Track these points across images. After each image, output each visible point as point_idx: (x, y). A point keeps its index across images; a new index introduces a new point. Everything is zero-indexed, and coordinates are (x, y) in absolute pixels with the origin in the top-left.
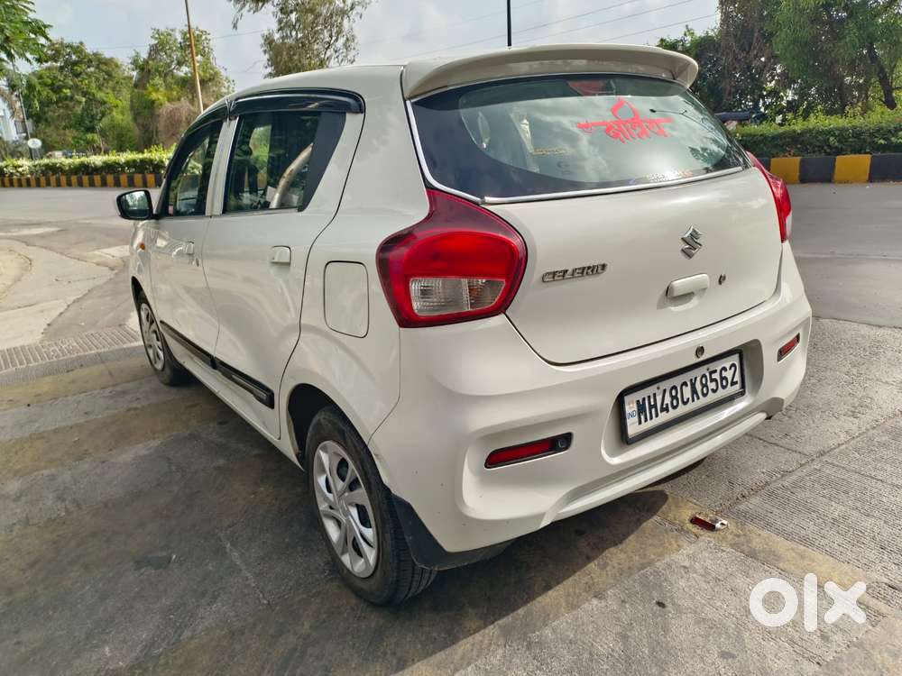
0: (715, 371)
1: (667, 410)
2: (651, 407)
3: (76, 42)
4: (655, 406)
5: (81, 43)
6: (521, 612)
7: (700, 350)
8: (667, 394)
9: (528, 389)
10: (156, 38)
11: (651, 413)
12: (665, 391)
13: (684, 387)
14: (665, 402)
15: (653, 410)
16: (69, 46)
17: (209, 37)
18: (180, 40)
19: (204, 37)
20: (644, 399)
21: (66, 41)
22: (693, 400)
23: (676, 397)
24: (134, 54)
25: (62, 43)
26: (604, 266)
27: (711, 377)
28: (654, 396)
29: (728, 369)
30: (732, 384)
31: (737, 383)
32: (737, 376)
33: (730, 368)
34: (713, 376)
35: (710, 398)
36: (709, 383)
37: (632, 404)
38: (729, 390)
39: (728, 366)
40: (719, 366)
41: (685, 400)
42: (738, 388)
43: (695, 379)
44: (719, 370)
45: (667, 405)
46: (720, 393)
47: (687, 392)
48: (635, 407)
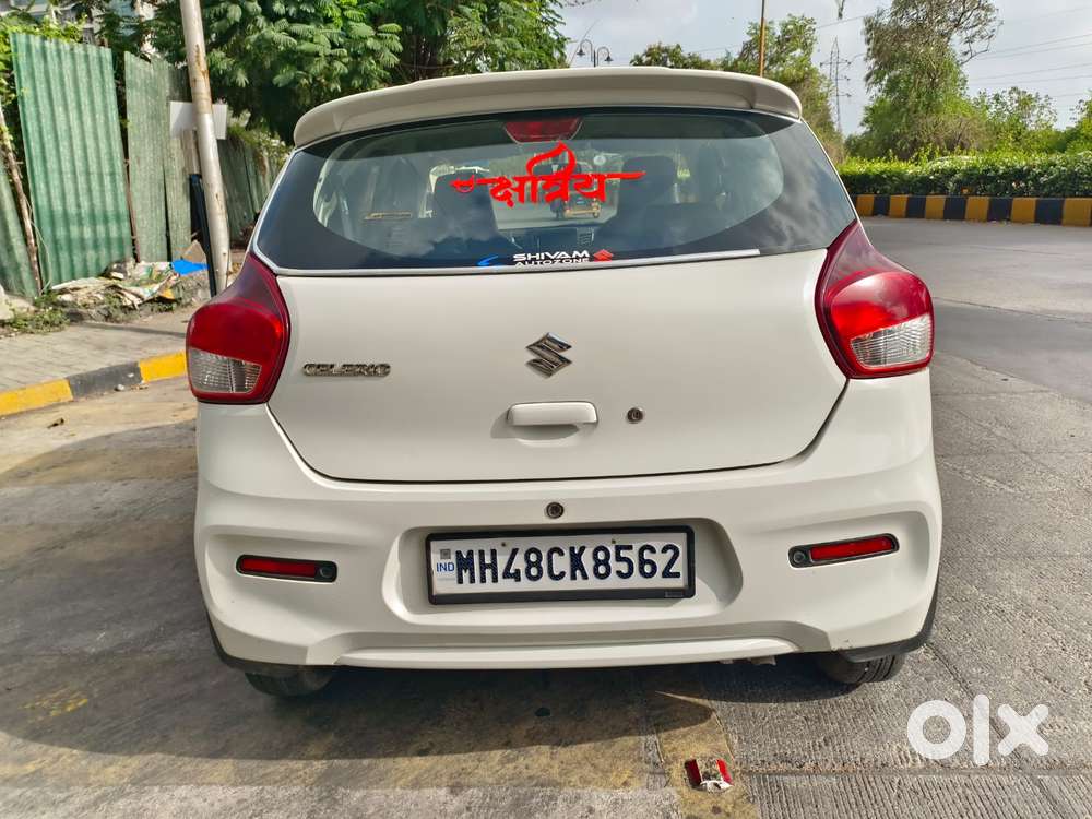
0: (629, 548)
1: (517, 576)
2: (483, 567)
3: (673, 45)
4: (494, 566)
5: (678, 47)
7: (556, 509)
8: (519, 557)
9: (272, 496)
10: (752, 34)
11: (483, 573)
12: (515, 552)
13: (555, 555)
14: (514, 567)
15: (488, 572)
16: (666, 50)
17: (814, 27)
18: (779, 33)
19: (807, 28)
20: (470, 553)
21: (663, 46)
22: (574, 577)
23: (537, 565)
24: (724, 55)
25: (659, 48)
26: (386, 367)
27: (618, 554)
28: (494, 553)
29: (658, 550)
30: (667, 574)
31: (677, 575)
32: (680, 566)
33: (665, 550)
34: (623, 554)
35: (613, 583)
36: (612, 561)
37: (445, 554)
38: (658, 582)
39: (658, 546)
40: (638, 542)
41: (556, 573)
42: (679, 583)
43: (582, 549)
44: (637, 547)
45: (518, 571)
46: (636, 581)
47: (562, 563)
48: (453, 559)
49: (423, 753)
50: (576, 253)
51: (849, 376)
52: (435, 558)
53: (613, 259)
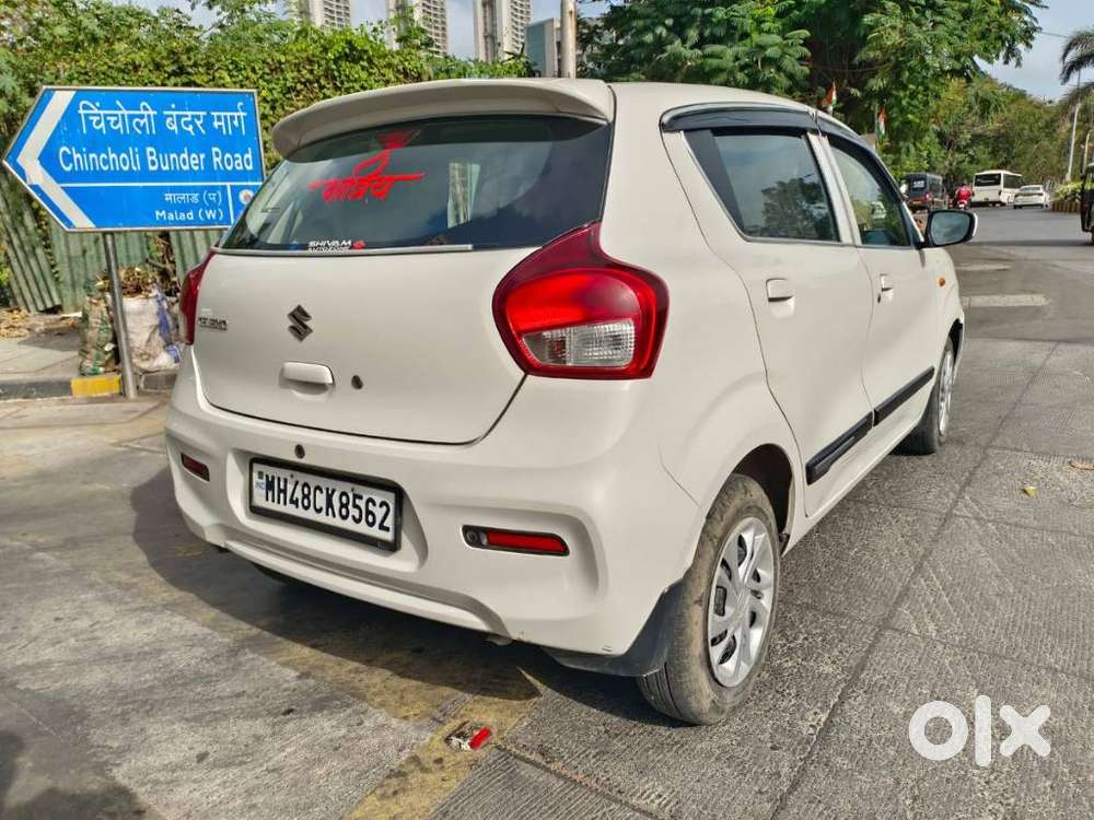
0: (361, 498)
1: (294, 502)
2: (280, 491)
4: (285, 491)
6: (279, 639)
7: (299, 450)
8: (299, 488)
11: (279, 496)
12: (297, 483)
13: (318, 492)
14: (295, 495)
15: (282, 495)
20: (273, 478)
22: (327, 513)
23: (308, 497)
26: (225, 323)
27: (354, 500)
28: (286, 481)
29: (378, 504)
30: (382, 527)
31: (387, 529)
32: (389, 523)
33: (381, 506)
34: (357, 501)
35: (349, 525)
36: (350, 507)
37: (261, 475)
38: (375, 532)
39: (378, 500)
40: (367, 493)
41: (318, 507)
42: (388, 536)
43: (333, 491)
44: (365, 498)
45: (297, 500)
46: (362, 528)
47: (321, 500)
48: (264, 481)
49: (314, 646)
50: (344, 242)
51: (527, 372)
52: (255, 476)
53: (364, 248)
